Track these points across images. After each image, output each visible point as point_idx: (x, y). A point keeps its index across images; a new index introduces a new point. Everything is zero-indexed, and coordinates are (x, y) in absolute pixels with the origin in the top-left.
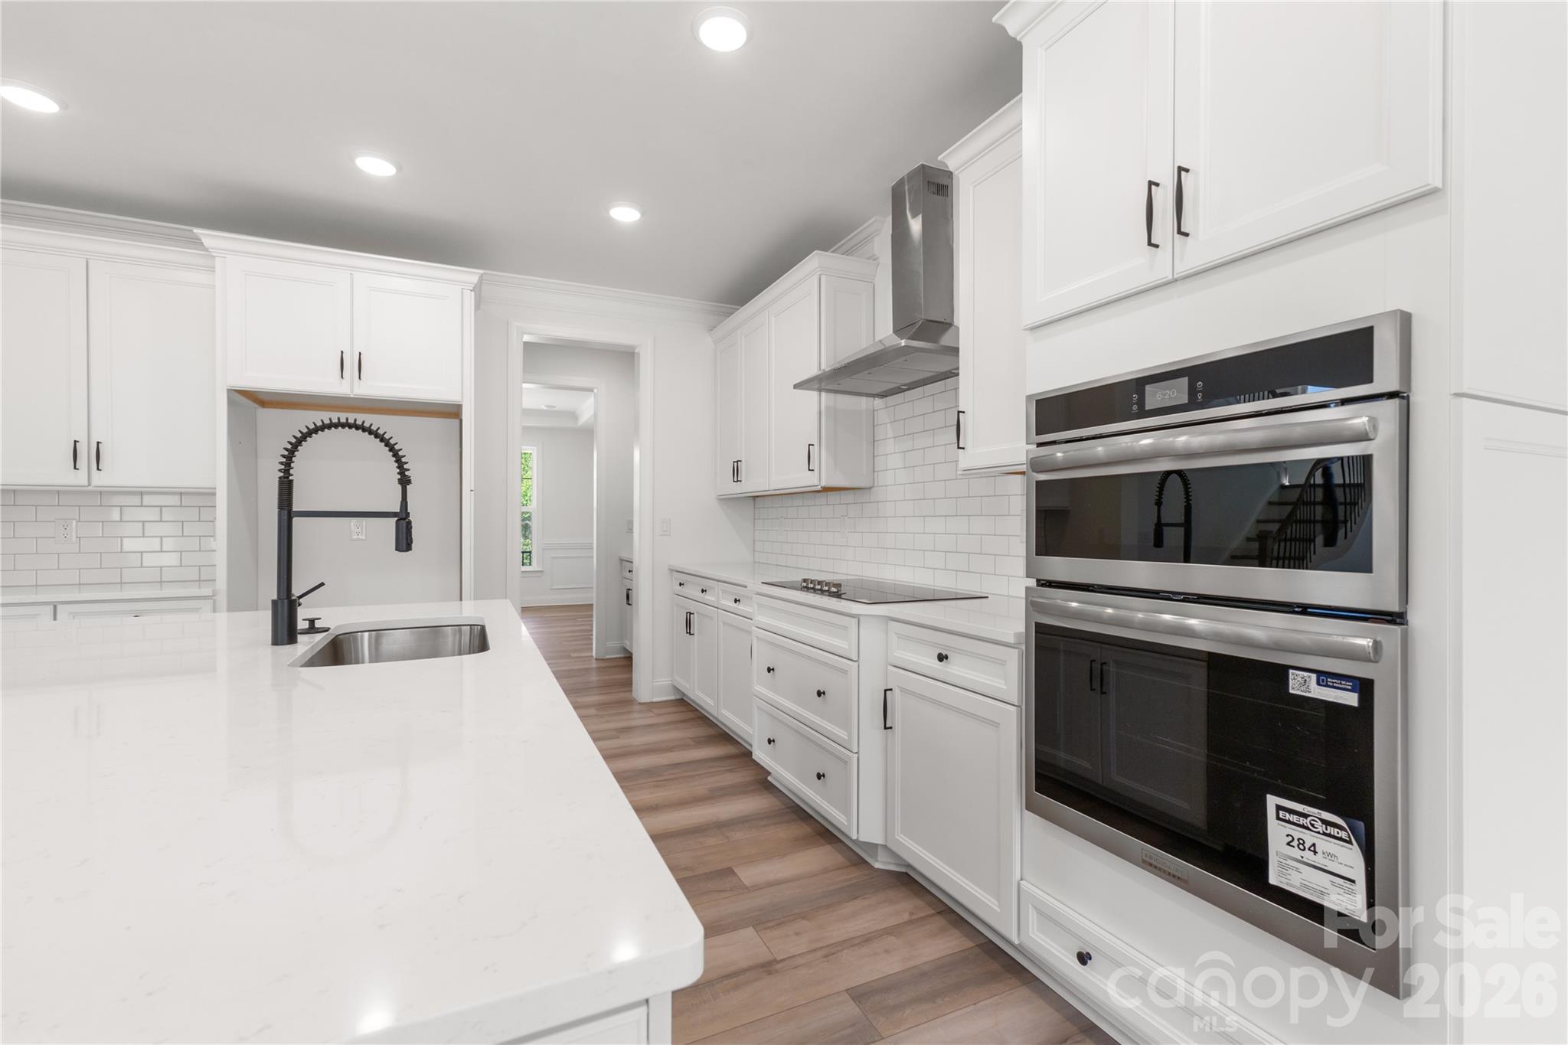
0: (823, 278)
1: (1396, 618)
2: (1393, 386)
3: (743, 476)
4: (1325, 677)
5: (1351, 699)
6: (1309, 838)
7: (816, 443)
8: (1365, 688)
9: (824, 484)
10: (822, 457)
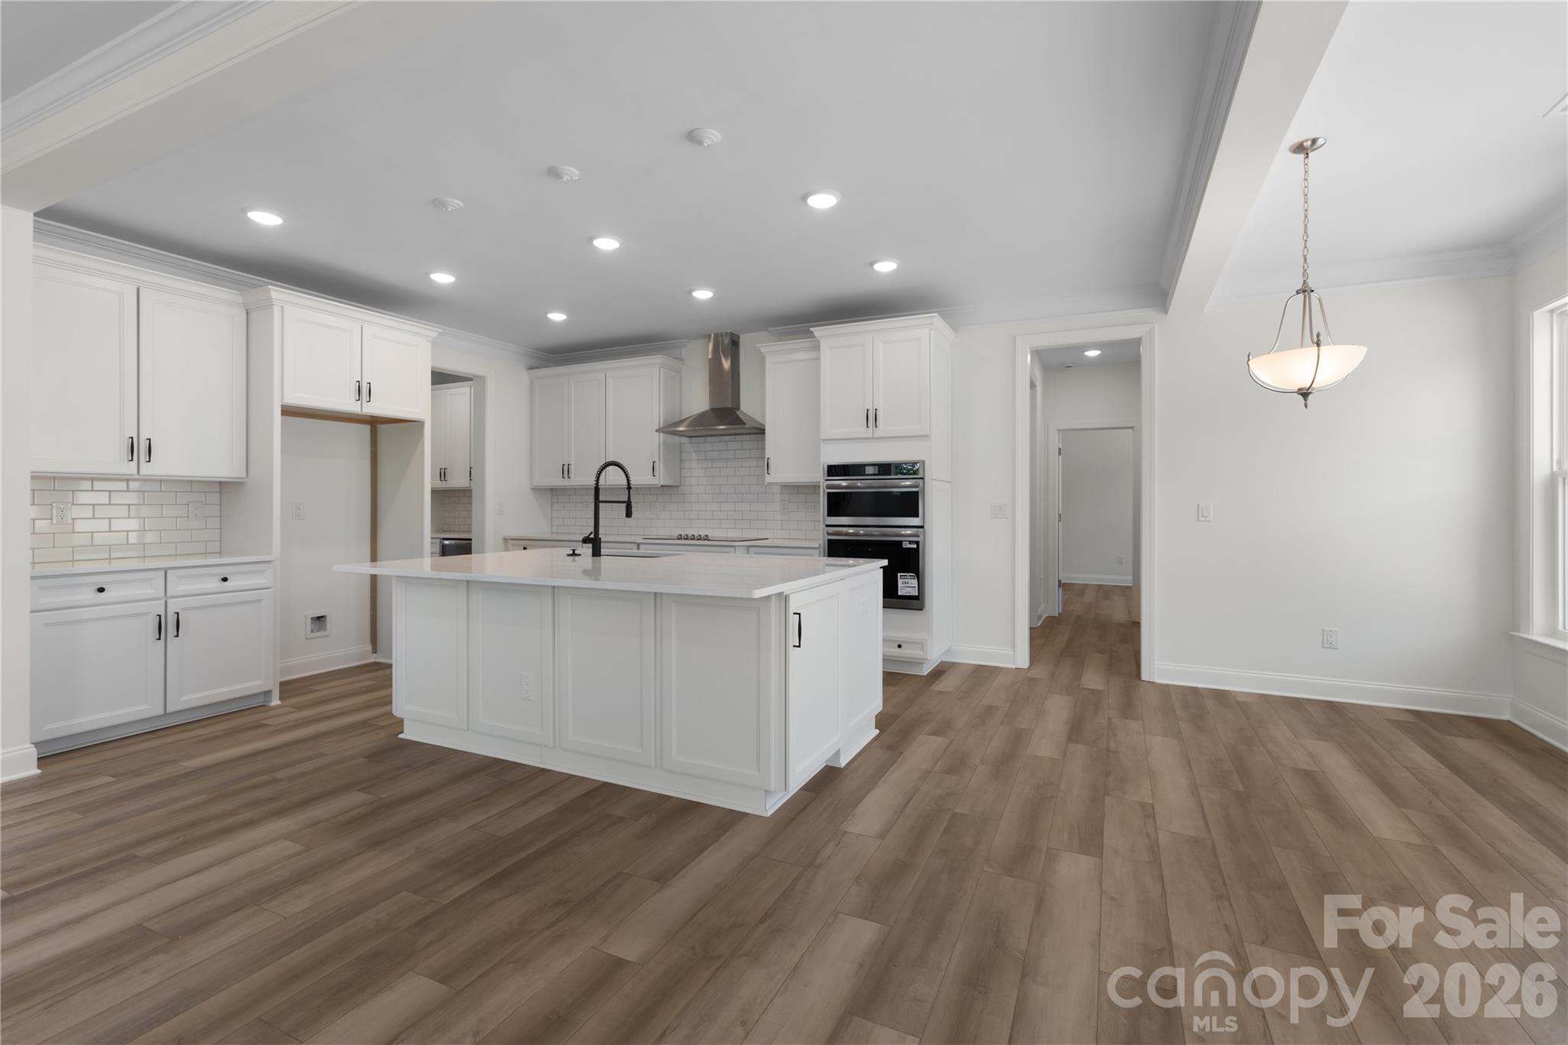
0: (662, 369)
1: (922, 527)
2: (922, 476)
3: (572, 474)
4: (910, 542)
5: (915, 546)
6: (906, 581)
7: (657, 461)
8: (917, 543)
9: (662, 483)
10: (660, 468)
